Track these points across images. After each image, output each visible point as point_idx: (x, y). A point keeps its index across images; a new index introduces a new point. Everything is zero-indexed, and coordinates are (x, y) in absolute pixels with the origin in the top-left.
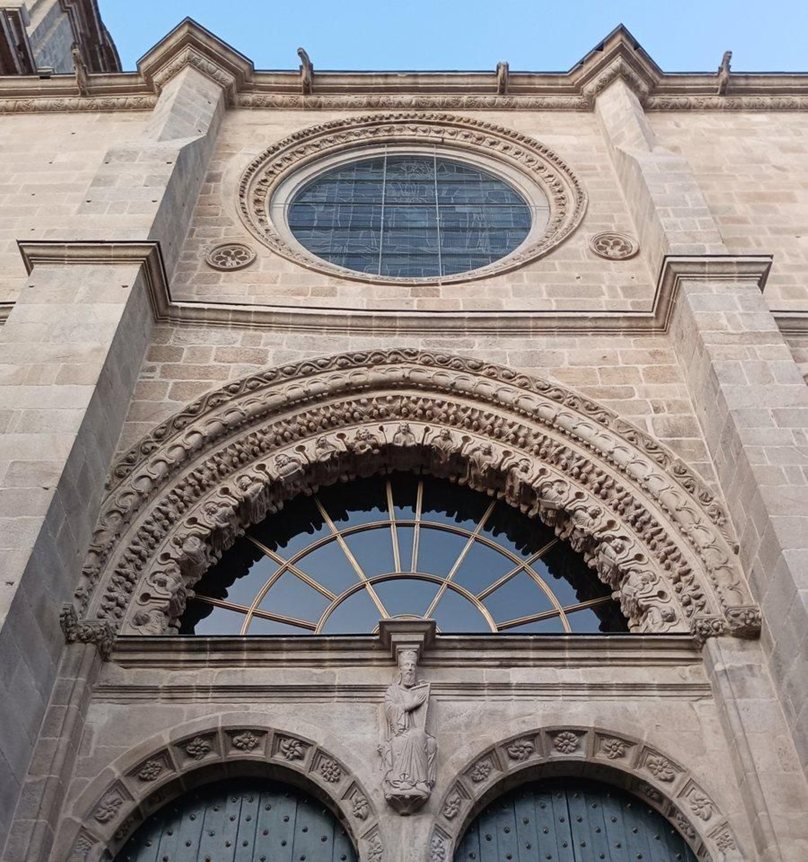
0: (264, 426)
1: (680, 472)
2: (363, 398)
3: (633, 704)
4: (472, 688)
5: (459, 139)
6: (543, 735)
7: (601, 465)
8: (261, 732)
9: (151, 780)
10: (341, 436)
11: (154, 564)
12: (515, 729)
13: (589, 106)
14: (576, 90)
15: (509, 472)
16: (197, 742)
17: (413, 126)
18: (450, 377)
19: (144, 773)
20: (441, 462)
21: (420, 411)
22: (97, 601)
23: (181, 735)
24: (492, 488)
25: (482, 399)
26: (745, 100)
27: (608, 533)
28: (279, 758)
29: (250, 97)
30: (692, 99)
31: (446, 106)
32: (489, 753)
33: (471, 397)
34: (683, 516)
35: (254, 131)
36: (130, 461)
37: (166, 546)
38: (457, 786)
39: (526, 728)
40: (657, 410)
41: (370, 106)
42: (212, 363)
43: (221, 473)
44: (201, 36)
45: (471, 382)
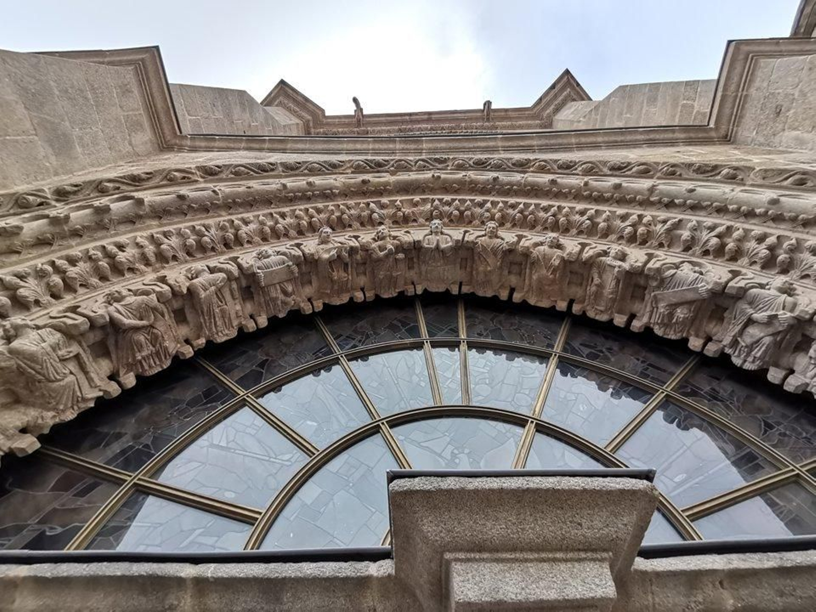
0: (247, 215)
2: (384, 200)
7: (758, 227)
20: (489, 269)
21: (456, 212)
24: (563, 300)
43: (161, 257)
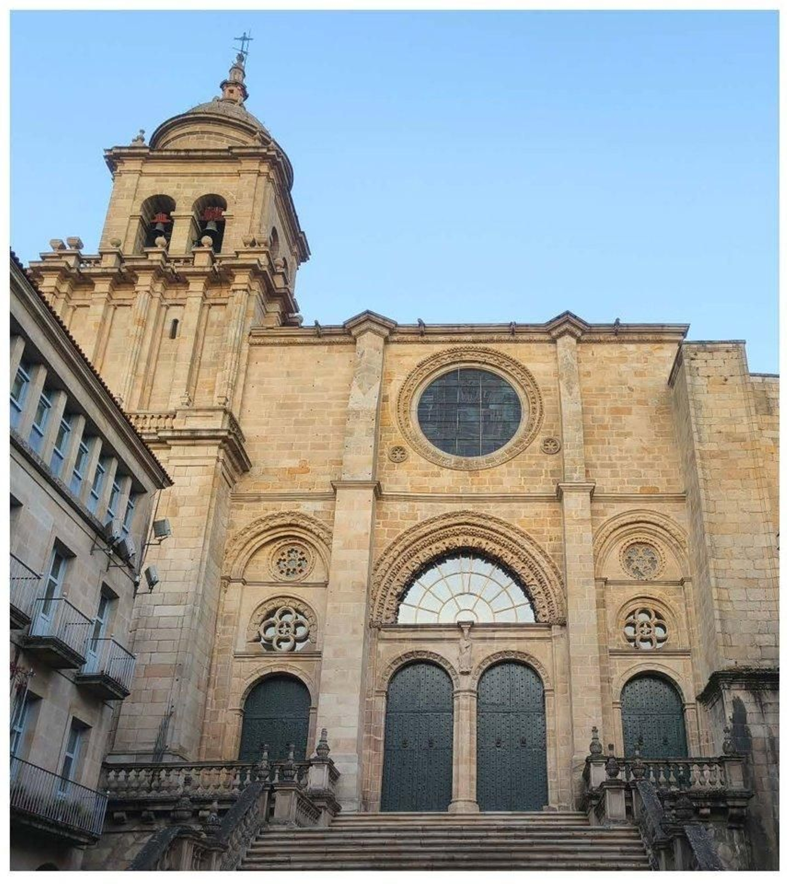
0: (418, 543)
1: (554, 567)
2: (451, 529)
3: (529, 643)
4: (484, 639)
5: (491, 361)
6: (503, 652)
7: (531, 559)
8: (426, 652)
9: (397, 664)
10: (444, 543)
11: (388, 598)
12: (495, 651)
13: (554, 341)
14: (549, 333)
15: (501, 557)
16: (408, 654)
17: (471, 353)
18: (482, 522)
19: (395, 663)
21: (471, 533)
22: (375, 613)
23: (404, 653)
25: (492, 530)
26: (626, 337)
27: (531, 583)
28: (431, 658)
29: (395, 338)
30: (602, 337)
31: (486, 342)
32: (488, 658)
33: (489, 529)
34: (553, 583)
35: (399, 361)
36: (378, 565)
37: (391, 590)
38: (479, 667)
39: (498, 651)
40: (551, 540)
41: (452, 342)
42: (399, 520)
43: (405, 562)
44: (374, 317)
45: (489, 524)
